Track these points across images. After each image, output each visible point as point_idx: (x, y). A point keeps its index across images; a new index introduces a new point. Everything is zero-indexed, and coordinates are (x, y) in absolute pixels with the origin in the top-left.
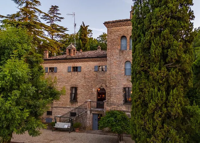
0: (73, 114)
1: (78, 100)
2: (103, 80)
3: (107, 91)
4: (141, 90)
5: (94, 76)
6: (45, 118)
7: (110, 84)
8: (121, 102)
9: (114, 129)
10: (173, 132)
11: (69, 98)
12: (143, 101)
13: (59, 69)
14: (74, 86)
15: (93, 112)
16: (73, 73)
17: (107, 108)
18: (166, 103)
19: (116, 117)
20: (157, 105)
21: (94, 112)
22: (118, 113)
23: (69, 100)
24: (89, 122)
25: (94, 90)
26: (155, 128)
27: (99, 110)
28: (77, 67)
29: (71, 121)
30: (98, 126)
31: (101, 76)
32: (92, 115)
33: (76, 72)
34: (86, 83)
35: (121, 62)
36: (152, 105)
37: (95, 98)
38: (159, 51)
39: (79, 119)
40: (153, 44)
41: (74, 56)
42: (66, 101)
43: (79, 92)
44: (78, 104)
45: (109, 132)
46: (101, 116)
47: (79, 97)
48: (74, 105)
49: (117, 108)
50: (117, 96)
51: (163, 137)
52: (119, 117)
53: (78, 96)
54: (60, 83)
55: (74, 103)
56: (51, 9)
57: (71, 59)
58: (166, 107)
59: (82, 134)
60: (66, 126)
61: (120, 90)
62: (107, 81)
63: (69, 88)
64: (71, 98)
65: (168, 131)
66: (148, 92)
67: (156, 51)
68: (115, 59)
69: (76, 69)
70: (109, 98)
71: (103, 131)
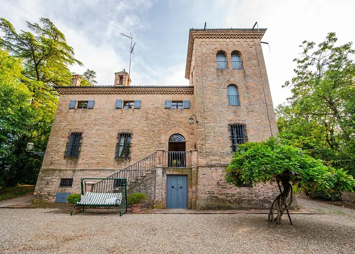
1: (132, 155)
5: (163, 116)
6: (54, 193)
7: (205, 118)
8: (226, 149)
11: (114, 152)
13: (99, 103)
15: (168, 173)
16: (125, 110)
21: (169, 171)
23: (114, 156)
24: (159, 192)
25: (163, 138)
31: (176, 115)
32: (165, 178)
34: (149, 127)
35: (221, 85)
39: (137, 187)
42: (106, 158)
43: (133, 141)
44: (131, 162)
47: (134, 151)
48: (123, 164)
49: (219, 160)
50: (218, 139)
53: (131, 149)
54: (97, 127)
55: (122, 161)
60: (112, 199)
61: (222, 129)
62: (199, 114)
63: (115, 134)
64: (117, 152)
68: (210, 81)
70: (203, 142)
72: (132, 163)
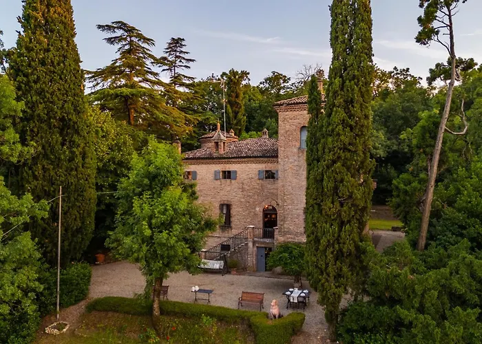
0: (225, 247)
1: (232, 225)
2: (272, 193)
3: (280, 212)
4: (314, 225)
5: (258, 187)
7: (284, 201)
9: (288, 269)
10: (345, 269)
12: (316, 236)
13: (200, 174)
14: (226, 202)
15: (257, 245)
16: (223, 181)
17: (279, 238)
18: (338, 240)
19: (291, 253)
20: (329, 241)
22: (293, 247)
24: (251, 260)
25: (257, 209)
26: (327, 265)
27: (267, 240)
28: (229, 172)
29: (223, 258)
30: (266, 264)
31: (269, 186)
32: (255, 249)
33: (228, 181)
34: (246, 198)
35: (300, 167)
36: (323, 241)
37: (259, 221)
38: (331, 185)
39: (236, 255)
40: (325, 176)
41: (223, 152)
43: (233, 212)
44: (232, 231)
45: (282, 274)
46: (270, 249)
47: (235, 220)
48: (227, 232)
49: (294, 238)
50: (294, 220)
51: (335, 274)
52: (295, 252)
53: (232, 219)
55: (225, 229)
56: (170, 44)
57: (221, 159)
58: (339, 243)
59: (242, 277)
60: (217, 265)
61: (298, 211)
62: (279, 197)
63: (217, 205)
65: (341, 268)
66: (321, 227)
67: (328, 184)
68: (291, 163)
69: (227, 175)
70: (282, 223)
71: (273, 273)
72: (234, 232)
